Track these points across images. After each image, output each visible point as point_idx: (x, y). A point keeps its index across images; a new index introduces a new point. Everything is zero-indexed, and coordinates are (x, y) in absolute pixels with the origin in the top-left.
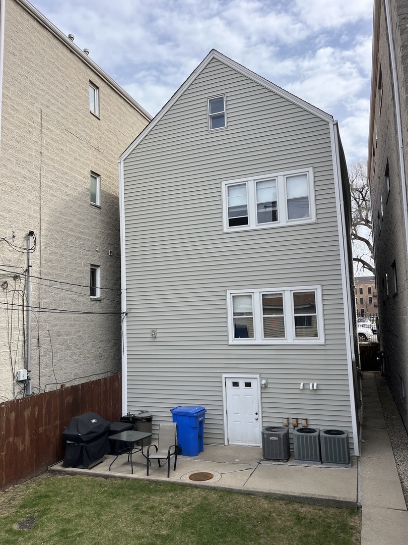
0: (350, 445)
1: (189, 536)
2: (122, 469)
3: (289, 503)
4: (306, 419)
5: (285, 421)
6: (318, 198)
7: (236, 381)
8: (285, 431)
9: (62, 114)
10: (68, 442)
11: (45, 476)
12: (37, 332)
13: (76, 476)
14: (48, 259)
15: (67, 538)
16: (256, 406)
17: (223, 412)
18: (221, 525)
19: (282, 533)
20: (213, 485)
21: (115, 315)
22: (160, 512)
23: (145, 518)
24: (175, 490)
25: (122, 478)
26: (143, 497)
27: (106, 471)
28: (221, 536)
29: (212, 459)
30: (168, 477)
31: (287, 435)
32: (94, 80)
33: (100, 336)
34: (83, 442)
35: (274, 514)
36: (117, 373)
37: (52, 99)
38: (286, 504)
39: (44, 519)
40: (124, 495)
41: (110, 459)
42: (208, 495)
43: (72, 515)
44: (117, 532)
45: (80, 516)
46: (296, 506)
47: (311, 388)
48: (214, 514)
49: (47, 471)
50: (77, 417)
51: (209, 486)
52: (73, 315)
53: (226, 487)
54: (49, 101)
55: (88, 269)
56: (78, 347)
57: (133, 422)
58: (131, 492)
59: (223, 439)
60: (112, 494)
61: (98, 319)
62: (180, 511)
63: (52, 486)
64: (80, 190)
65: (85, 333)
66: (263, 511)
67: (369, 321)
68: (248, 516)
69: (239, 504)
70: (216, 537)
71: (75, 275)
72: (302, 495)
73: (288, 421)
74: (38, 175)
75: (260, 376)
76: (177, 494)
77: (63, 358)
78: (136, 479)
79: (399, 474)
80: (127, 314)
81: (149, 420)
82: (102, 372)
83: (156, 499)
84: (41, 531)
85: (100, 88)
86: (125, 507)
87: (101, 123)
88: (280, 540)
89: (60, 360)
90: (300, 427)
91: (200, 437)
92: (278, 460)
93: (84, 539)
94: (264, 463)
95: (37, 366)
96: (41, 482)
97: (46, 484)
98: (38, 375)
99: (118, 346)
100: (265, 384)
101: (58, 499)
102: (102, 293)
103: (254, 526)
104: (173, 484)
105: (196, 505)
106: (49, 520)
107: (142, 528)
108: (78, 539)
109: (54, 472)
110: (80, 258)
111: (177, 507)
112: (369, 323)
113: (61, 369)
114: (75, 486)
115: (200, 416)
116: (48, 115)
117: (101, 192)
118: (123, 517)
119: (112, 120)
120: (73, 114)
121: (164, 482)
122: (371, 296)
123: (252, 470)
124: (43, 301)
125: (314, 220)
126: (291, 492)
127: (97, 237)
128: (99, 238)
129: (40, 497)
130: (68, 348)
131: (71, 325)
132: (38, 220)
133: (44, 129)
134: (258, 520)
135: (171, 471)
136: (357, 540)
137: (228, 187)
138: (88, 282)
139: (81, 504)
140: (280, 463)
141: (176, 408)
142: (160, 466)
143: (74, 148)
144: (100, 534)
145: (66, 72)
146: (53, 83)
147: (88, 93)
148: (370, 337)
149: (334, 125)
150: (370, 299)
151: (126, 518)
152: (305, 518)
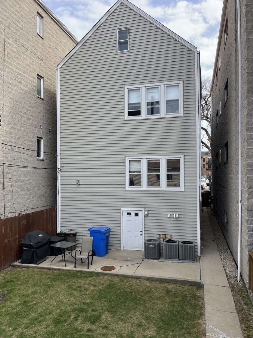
0: (196, 250)
1: (103, 303)
2: (58, 264)
3: (161, 283)
4: (171, 235)
5: (158, 236)
6: (185, 100)
7: (129, 212)
8: (158, 242)
9: (18, 33)
10: (24, 248)
11: (9, 269)
12: (2, 179)
13: (30, 269)
14: (9, 132)
15: (27, 306)
16: (141, 227)
17: (121, 231)
18: (122, 296)
19: (159, 300)
20: (116, 273)
21: (53, 170)
22: (85, 289)
23: (75, 293)
24: (93, 276)
25: (59, 270)
26: (74, 280)
27: (49, 265)
28: (122, 302)
29: (114, 258)
30: (88, 268)
31: (159, 244)
32: (40, 11)
33: (43, 183)
34: (34, 248)
35: (153, 289)
36: (54, 206)
37: (12, 23)
38: (160, 283)
39: (11, 295)
40: (61, 279)
41: (51, 258)
42: (113, 279)
43: (29, 292)
44: (59, 302)
45: (35, 293)
46: (166, 284)
47: (175, 217)
48: (118, 290)
49: (10, 266)
50: (29, 233)
51: (113, 274)
52: (26, 169)
53: (124, 274)
54: (10, 24)
55: (36, 139)
56: (29, 190)
57: (64, 236)
58: (66, 278)
59: (120, 246)
60: (54, 279)
61: (42, 172)
62: (97, 288)
63: (15, 275)
64: (30, 86)
65: (33, 181)
66: (147, 288)
67: (204, 178)
68: (138, 290)
69: (132, 284)
70: (119, 303)
71: (27, 143)
72: (169, 278)
73: (160, 236)
74: (2, 75)
75: (144, 209)
76: (94, 279)
77: (19, 196)
78: (68, 270)
79: (224, 266)
80: (61, 169)
81: (75, 235)
82: (44, 205)
83: (81, 282)
84: (10, 302)
85: (44, 17)
86: (63, 287)
87: (44, 41)
88: (158, 304)
89: (18, 198)
90: (167, 239)
91: (107, 245)
92: (154, 259)
93: (38, 307)
94: (145, 260)
95: (3, 201)
96: (7, 273)
97: (10, 274)
98: (4, 206)
99: (54, 190)
100: (147, 214)
101: (19, 283)
102: (44, 155)
103: (142, 296)
104: (92, 273)
105: (106, 285)
106: (15, 295)
107: (74, 299)
108: (34, 307)
109: (15, 267)
110: (30, 132)
111: (95, 286)
112: (204, 179)
113: (18, 203)
114: (29, 275)
115: (107, 233)
116: (9, 34)
117: (44, 89)
118: (62, 293)
119: (52, 40)
120: (25, 34)
121: (86, 272)
122: (205, 163)
123: (139, 264)
124: (6, 160)
125: (182, 114)
126: (163, 277)
127: (41, 119)
128: (43, 120)
129: (8, 282)
130: (23, 190)
131: (24, 175)
132: (2, 105)
133: (6, 43)
134: (144, 293)
135: (90, 265)
136: (202, 304)
137: (129, 90)
138: (35, 148)
139: (35, 285)
140: (155, 260)
141: (92, 228)
142: (82, 262)
143: (26, 57)
144: (48, 303)
145: (22, 4)
146: (13, 12)
147: (36, 20)
148: (205, 188)
149: (198, 54)
150: (204, 165)
151: (64, 293)
152: (171, 291)
